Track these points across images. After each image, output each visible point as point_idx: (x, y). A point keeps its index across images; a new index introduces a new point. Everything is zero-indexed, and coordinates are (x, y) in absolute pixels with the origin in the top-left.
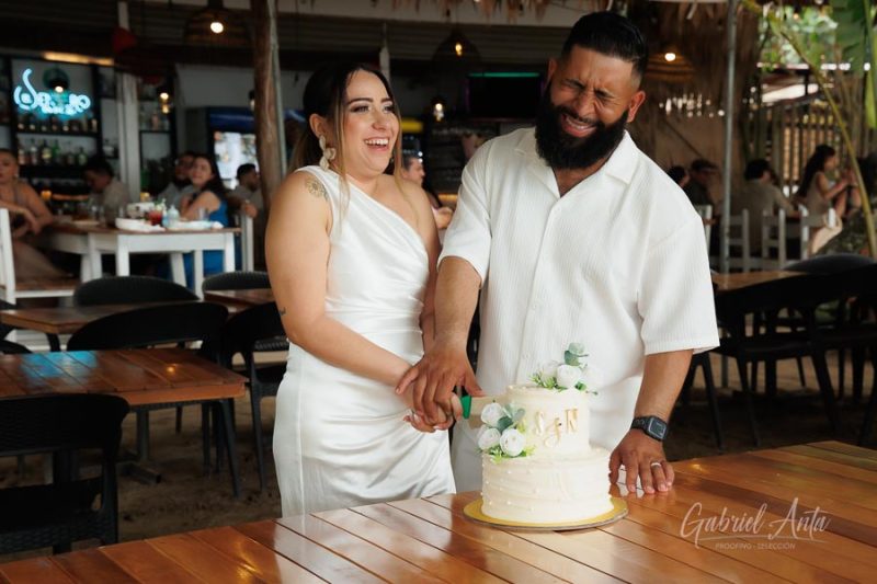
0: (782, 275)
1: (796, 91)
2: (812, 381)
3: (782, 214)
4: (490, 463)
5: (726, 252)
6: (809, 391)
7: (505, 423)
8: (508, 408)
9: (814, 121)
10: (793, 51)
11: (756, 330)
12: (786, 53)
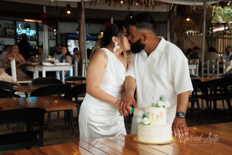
0: (218, 78)
1: (222, 29)
2: (226, 107)
3: (218, 62)
4: (140, 127)
5: (203, 72)
6: (225, 109)
7: (144, 116)
8: (145, 112)
9: (227, 37)
10: (221, 18)
11: (211, 92)
12: (219, 18)
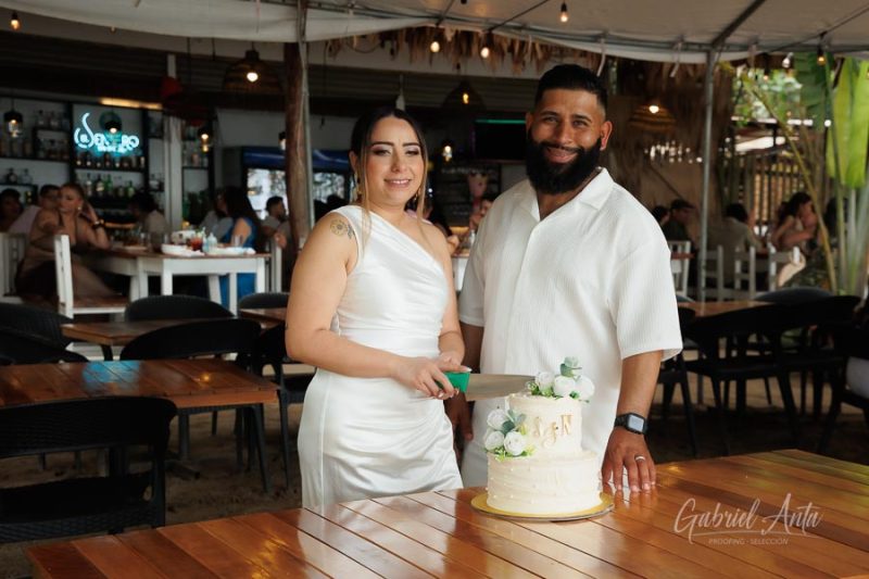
2: (778, 401)
4: (495, 462)
6: (775, 408)
7: (509, 427)
8: (510, 413)
9: (781, 169)
11: (728, 353)
